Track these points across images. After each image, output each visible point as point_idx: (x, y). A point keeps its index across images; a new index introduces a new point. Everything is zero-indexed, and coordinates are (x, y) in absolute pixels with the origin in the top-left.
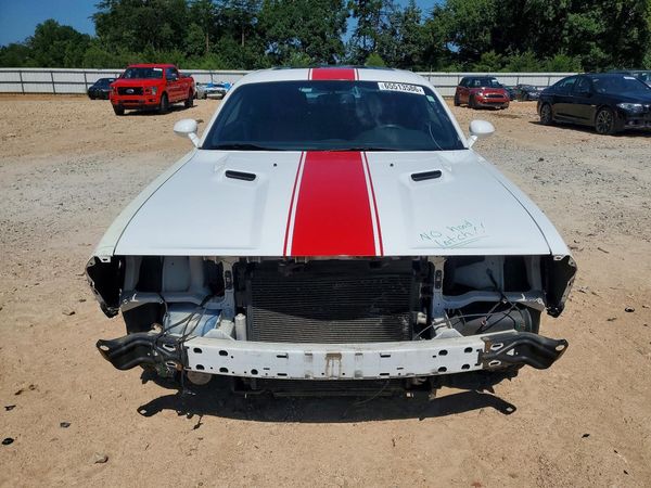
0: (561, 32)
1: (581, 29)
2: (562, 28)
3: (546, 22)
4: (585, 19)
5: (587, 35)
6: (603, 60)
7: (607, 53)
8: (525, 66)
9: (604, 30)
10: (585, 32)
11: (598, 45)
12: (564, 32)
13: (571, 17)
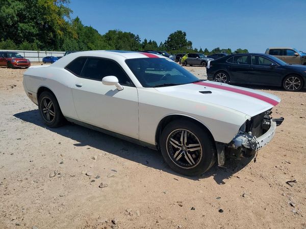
0: (17, 31)
1: (27, 31)
2: (17, 30)
3: (8, 26)
4: (28, 26)
5: (31, 34)
6: (41, 46)
7: (42, 42)
8: (9, 46)
9: (38, 32)
10: (29, 32)
11: (37, 39)
12: (19, 31)
13: (21, 25)
